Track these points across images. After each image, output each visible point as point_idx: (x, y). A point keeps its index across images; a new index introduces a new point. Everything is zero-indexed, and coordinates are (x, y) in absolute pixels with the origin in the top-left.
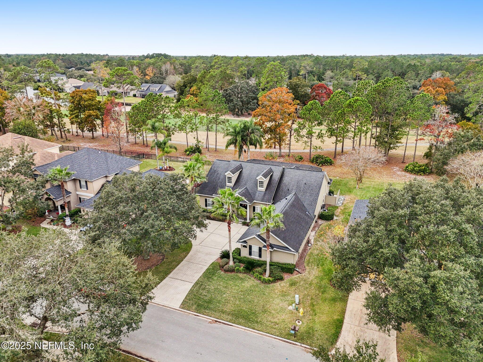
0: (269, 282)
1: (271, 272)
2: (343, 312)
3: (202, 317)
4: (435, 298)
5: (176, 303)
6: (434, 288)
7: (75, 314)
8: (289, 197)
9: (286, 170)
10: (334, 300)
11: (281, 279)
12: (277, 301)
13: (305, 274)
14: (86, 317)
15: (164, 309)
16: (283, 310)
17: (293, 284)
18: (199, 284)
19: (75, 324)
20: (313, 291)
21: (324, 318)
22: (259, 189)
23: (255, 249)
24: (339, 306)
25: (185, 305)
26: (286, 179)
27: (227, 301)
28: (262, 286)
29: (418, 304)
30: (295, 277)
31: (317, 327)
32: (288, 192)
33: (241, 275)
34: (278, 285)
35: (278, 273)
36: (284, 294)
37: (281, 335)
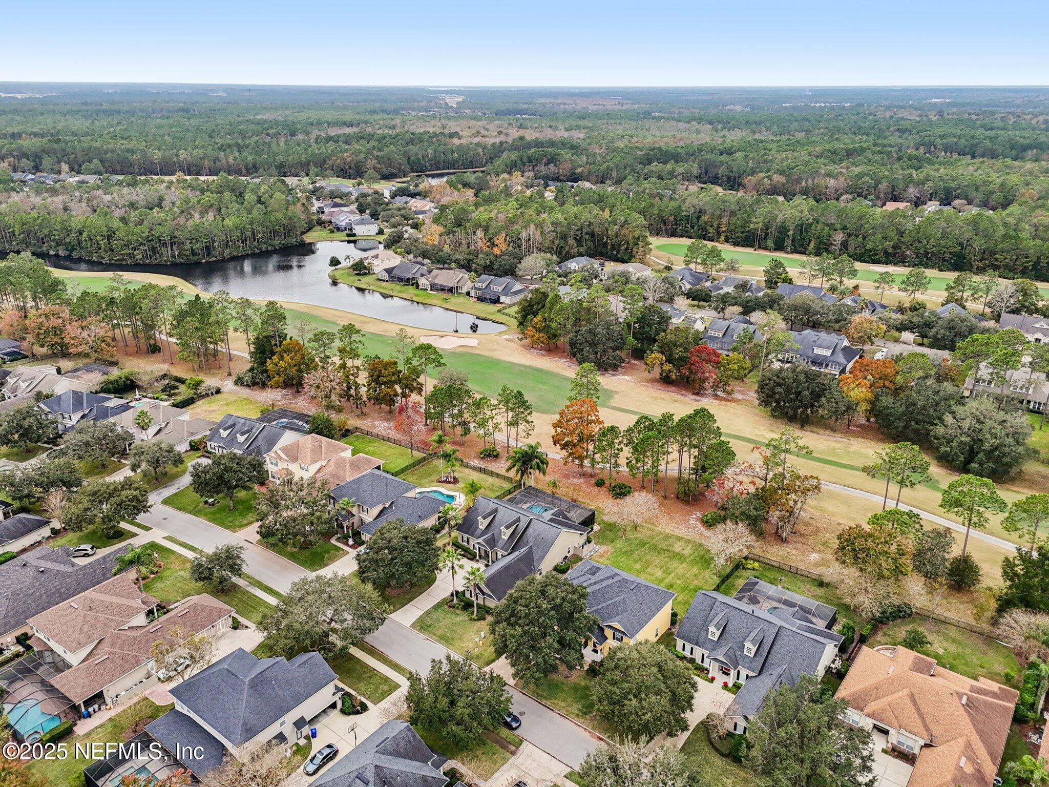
0: (474, 620)
1: (477, 613)
3: (422, 636)
5: (408, 624)
7: (346, 620)
8: (522, 550)
9: (534, 521)
11: (483, 619)
14: (350, 623)
15: (400, 625)
16: (472, 640)
18: (428, 613)
19: (345, 625)
25: (413, 626)
27: (440, 628)
28: (468, 622)
31: (486, 654)
32: (527, 544)
33: (458, 612)
34: (478, 623)
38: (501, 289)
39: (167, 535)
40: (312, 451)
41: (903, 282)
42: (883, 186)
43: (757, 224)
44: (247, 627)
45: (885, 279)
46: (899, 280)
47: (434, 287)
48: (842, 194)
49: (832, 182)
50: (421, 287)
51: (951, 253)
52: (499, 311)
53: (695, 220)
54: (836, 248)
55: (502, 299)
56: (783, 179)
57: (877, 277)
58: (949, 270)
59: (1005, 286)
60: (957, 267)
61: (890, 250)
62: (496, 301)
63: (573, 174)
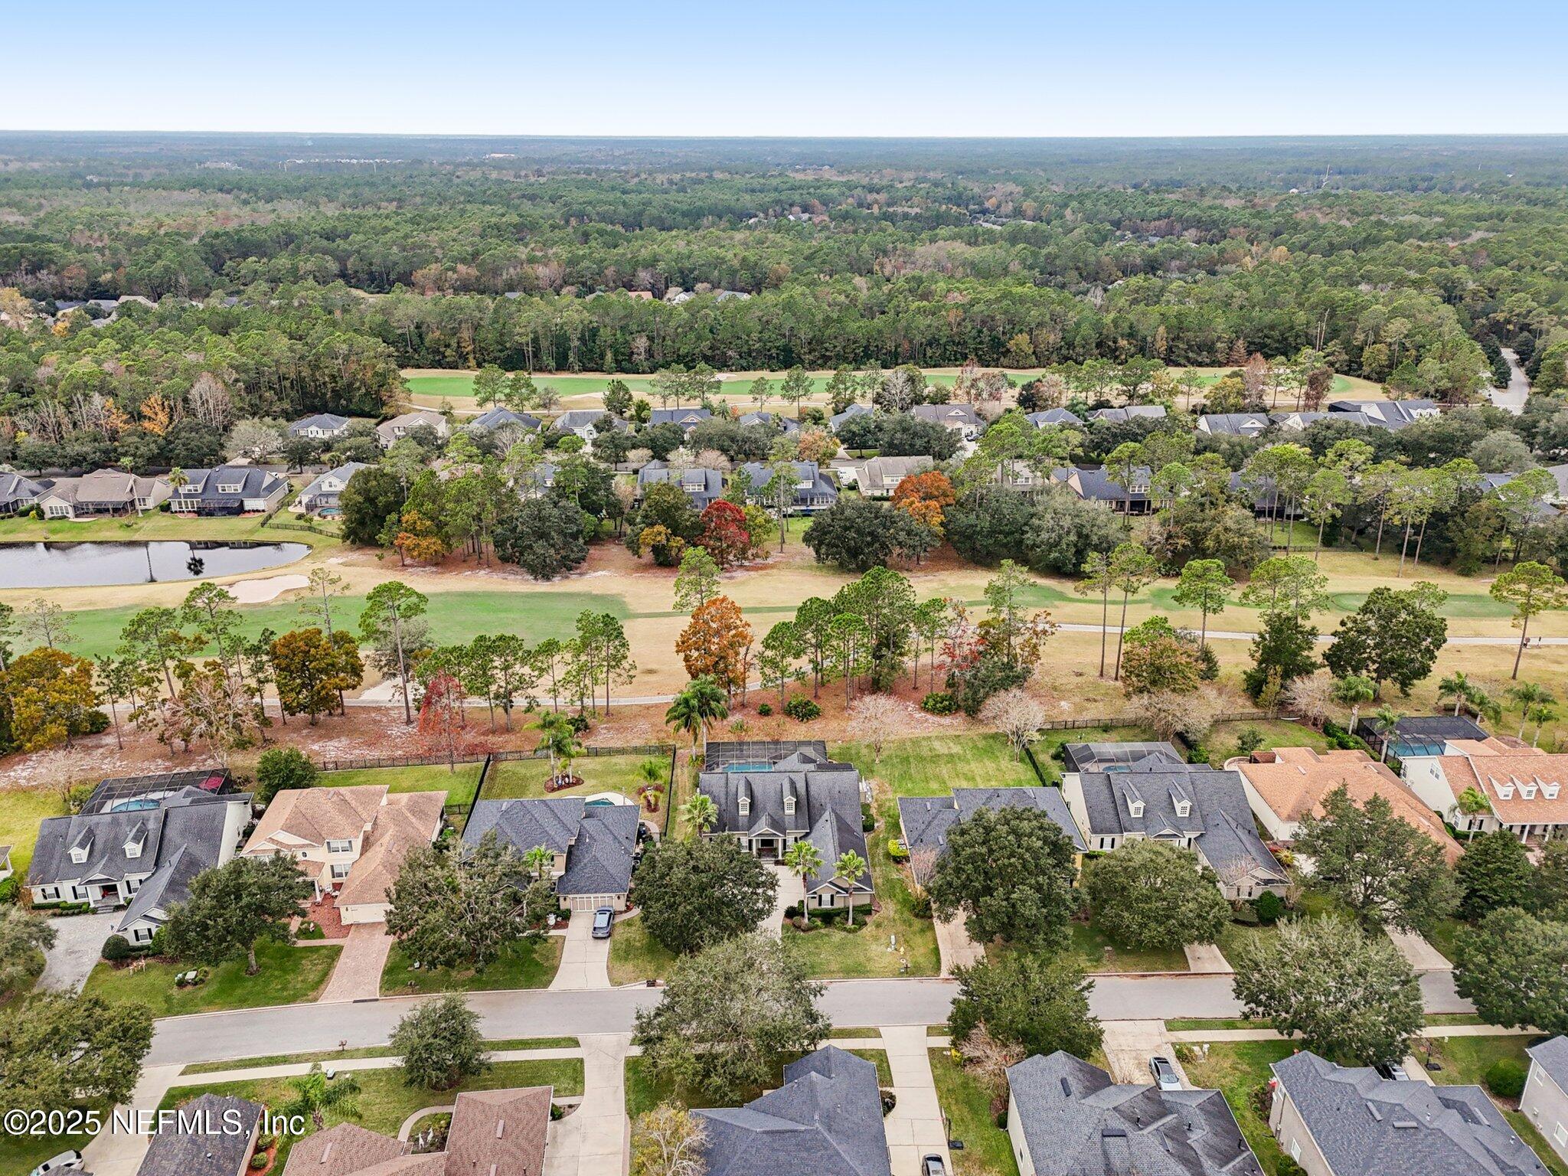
0: (854, 931)
1: (854, 919)
2: (935, 940)
4: (1015, 913)
6: (1014, 906)
8: (827, 814)
9: (810, 775)
10: (922, 931)
11: (865, 924)
12: (874, 947)
13: (883, 912)
16: (883, 954)
17: (878, 926)
20: (901, 928)
21: (922, 950)
22: (787, 812)
23: (826, 898)
24: (929, 934)
26: (813, 789)
28: (851, 936)
29: (1006, 920)
30: (875, 917)
31: (921, 960)
32: (822, 807)
33: (822, 931)
34: (865, 931)
35: (860, 917)
36: (876, 939)
37: (894, 976)
38: (239, 487)
39: (182, 1067)
40: (341, 811)
41: (783, 388)
42: (610, 272)
43: (521, 336)
44: (570, 1106)
45: (759, 388)
46: (778, 387)
47: (80, 510)
48: (561, 287)
49: (541, 271)
50: (48, 515)
51: (778, 348)
52: (263, 525)
53: (416, 340)
54: (640, 358)
55: (249, 504)
56: (474, 272)
57: (750, 386)
58: (780, 369)
59: (895, 377)
60: (787, 364)
61: (709, 353)
62: (240, 510)
63: (95, 285)
